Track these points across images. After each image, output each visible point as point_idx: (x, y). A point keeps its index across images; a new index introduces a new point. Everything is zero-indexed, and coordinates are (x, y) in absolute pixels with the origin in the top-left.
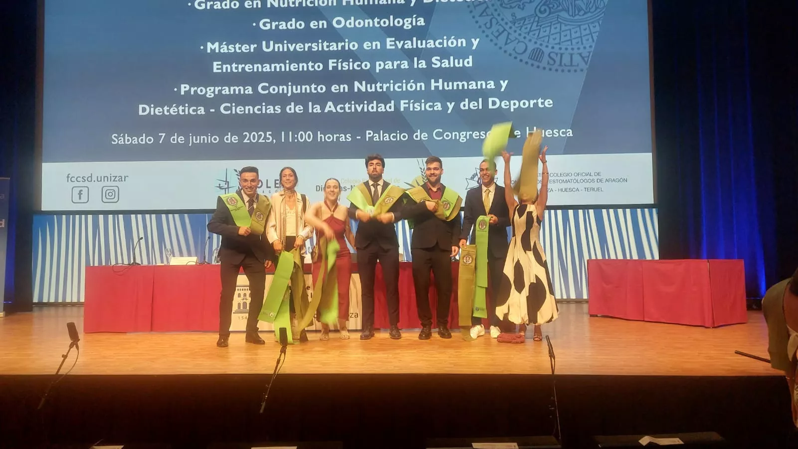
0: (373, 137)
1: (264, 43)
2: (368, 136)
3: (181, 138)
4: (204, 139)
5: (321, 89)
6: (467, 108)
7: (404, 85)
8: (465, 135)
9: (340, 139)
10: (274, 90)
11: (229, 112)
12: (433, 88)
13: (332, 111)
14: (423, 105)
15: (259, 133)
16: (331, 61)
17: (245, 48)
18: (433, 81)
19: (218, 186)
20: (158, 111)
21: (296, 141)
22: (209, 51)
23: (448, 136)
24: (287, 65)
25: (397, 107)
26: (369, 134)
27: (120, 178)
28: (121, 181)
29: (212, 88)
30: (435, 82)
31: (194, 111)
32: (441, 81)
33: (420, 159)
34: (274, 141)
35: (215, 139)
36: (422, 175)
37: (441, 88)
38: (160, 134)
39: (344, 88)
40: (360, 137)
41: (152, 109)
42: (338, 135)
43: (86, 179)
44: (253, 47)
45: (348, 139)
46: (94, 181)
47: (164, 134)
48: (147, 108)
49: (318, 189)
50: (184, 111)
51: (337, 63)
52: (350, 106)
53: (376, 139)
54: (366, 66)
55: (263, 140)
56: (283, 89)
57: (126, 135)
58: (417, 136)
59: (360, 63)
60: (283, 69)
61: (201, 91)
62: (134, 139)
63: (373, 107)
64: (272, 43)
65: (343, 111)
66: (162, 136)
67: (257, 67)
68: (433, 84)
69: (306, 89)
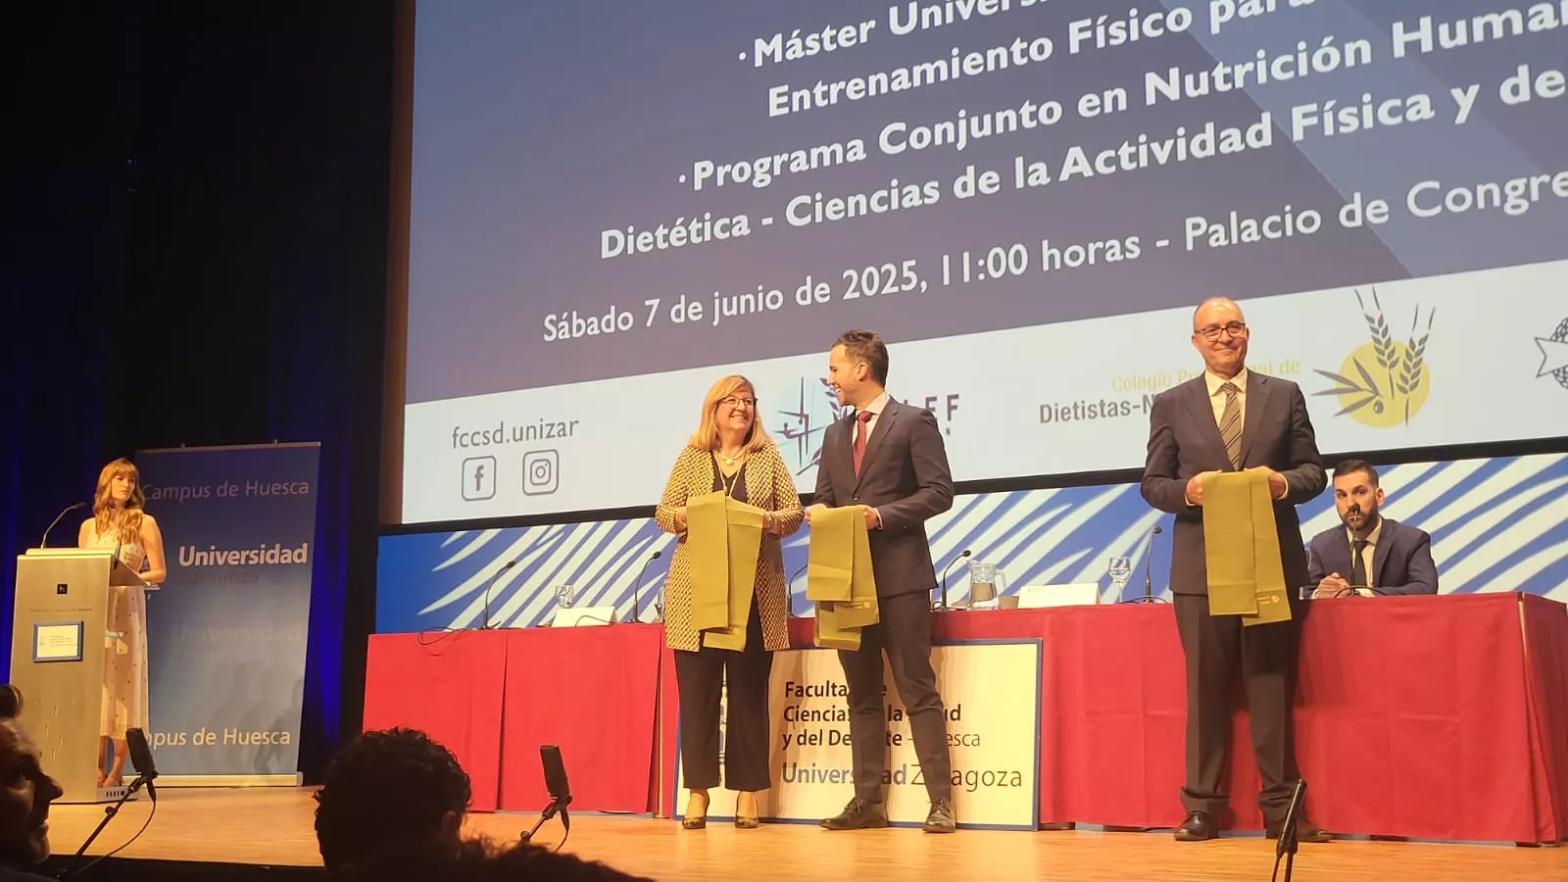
0: (1207, 236)
1: (894, 12)
2: (1190, 234)
3: (695, 308)
4: (747, 301)
5: (1051, 113)
6: (1525, 96)
7: (1303, 58)
8: (1521, 190)
9: (1109, 258)
10: (922, 138)
11: (808, 219)
12: (1399, 51)
13: (1081, 174)
14: (1367, 110)
15: (883, 270)
16: (1074, 27)
17: (846, 36)
18: (1398, 28)
19: (783, 429)
20: (643, 242)
21: (982, 277)
22: (759, 62)
23: (1461, 200)
24: (955, 62)
25: (1281, 133)
26: (1194, 227)
27: (561, 426)
28: (564, 435)
29: (767, 161)
30: (1406, 31)
31: (724, 229)
32: (1426, 22)
33: (1365, 290)
34: (924, 285)
35: (774, 300)
36: (1377, 341)
37: (1427, 46)
38: (647, 303)
39: (1117, 97)
40: (1165, 243)
41: (631, 238)
42: (1100, 245)
43: (490, 436)
44: (865, 28)
45: (1132, 252)
46: (508, 441)
47: (655, 302)
48: (618, 234)
49: (1046, 417)
50: (701, 232)
51: (1093, 28)
52: (1133, 149)
53: (1217, 240)
54: (1179, 20)
55: (892, 286)
56: (945, 132)
57: (575, 314)
58: (1351, 216)
59: (1159, 16)
60: (944, 76)
61: (741, 172)
62: (592, 323)
63: (1204, 144)
64: (913, 7)
65: (1113, 169)
66: (652, 306)
67: (878, 82)
68: (1400, 37)
69: (1006, 119)
